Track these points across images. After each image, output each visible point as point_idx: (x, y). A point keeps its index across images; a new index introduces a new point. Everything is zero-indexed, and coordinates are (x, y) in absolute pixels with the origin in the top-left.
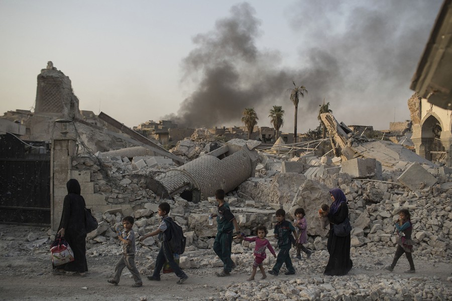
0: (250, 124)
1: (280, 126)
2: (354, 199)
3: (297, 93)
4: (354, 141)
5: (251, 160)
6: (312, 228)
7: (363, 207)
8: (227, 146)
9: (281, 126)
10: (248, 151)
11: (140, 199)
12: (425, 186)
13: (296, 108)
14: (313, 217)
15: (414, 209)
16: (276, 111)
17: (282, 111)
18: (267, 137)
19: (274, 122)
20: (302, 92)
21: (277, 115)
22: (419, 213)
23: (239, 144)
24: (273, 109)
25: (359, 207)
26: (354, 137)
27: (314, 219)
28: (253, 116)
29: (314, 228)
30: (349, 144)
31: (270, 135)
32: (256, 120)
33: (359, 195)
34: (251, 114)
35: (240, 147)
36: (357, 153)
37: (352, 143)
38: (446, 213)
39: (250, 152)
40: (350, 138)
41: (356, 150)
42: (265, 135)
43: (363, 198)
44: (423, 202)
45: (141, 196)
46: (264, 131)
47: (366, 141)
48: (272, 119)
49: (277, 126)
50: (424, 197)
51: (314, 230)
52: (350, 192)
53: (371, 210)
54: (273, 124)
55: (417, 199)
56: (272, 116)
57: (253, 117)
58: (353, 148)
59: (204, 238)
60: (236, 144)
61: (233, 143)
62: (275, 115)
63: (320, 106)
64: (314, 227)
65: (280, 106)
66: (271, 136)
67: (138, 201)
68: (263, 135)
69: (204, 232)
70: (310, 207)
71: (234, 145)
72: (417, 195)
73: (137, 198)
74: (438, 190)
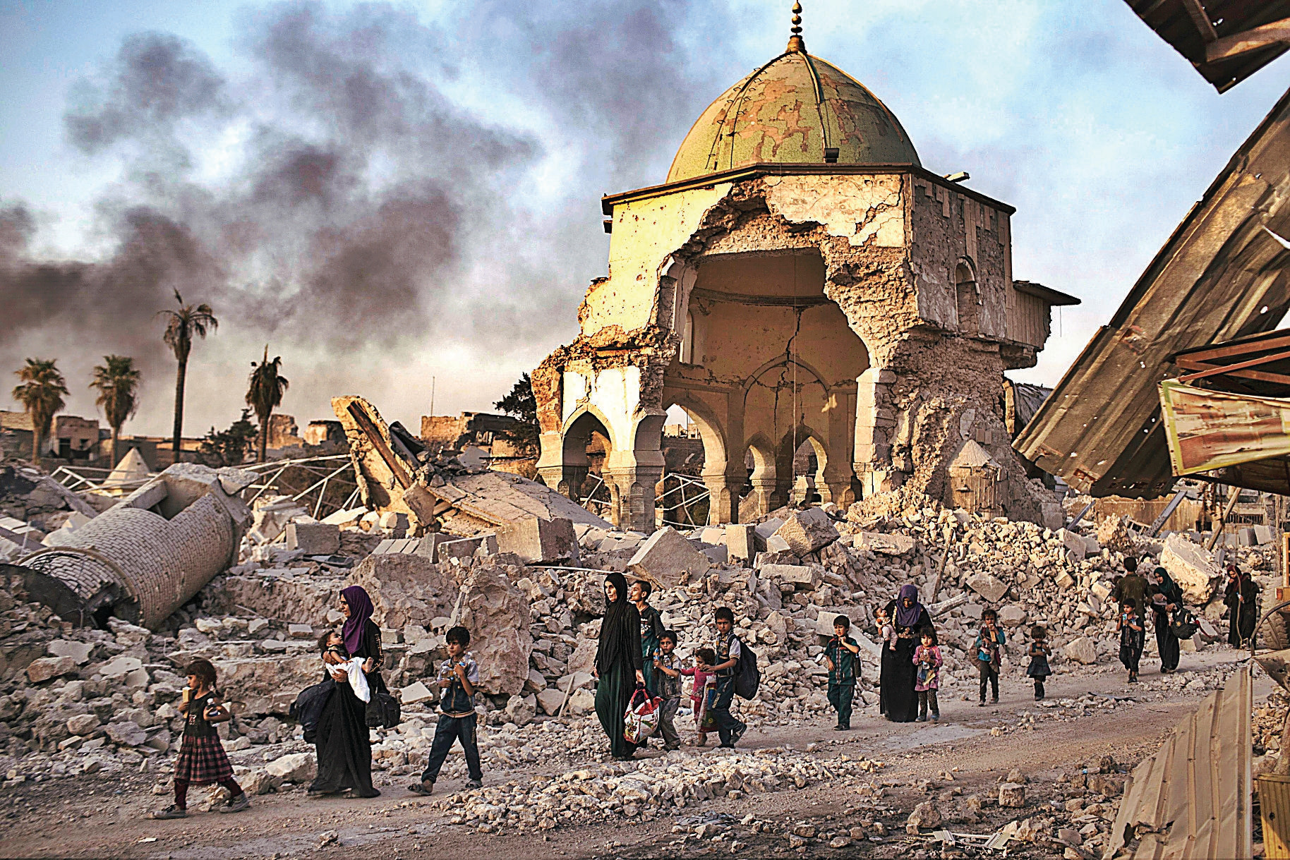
0: (43, 408)
1: (125, 418)
2: (552, 610)
3: (184, 323)
4: (435, 472)
5: (233, 521)
6: (494, 678)
7: (571, 628)
8: (165, 483)
9: (129, 417)
10: (223, 497)
11: (24, 631)
12: (691, 578)
13: (182, 366)
14: (496, 652)
15: (682, 627)
16: (113, 370)
17: (133, 373)
18: (74, 445)
19: (108, 405)
20: (202, 323)
21: (115, 382)
22: (695, 635)
23: (199, 479)
24: (106, 365)
25: (566, 628)
26: (433, 463)
27: (498, 657)
28: (53, 383)
29: (498, 678)
30: (422, 478)
31: (84, 441)
32: (62, 396)
33: (560, 602)
34: (47, 377)
35: (204, 487)
36: (441, 501)
37: (429, 478)
38: (744, 631)
39: (228, 500)
40: (423, 464)
41: (440, 493)
42: (68, 441)
43: (571, 607)
44: (695, 610)
45: (26, 623)
46: (66, 427)
47: (461, 474)
48: (101, 395)
49: (117, 416)
50: (695, 602)
51: (497, 682)
52: (542, 595)
53: (594, 632)
54: (103, 407)
55: (682, 604)
56: (100, 385)
57: (54, 387)
58: (433, 491)
59: (251, 718)
60: (191, 478)
61: (182, 477)
62: (110, 384)
63: (254, 364)
64: (498, 675)
65: (128, 356)
66: (89, 444)
67: (19, 636)
68: (62, 440)
69: (248, 703)
70: (488, 630)
71: (186, 480)
72: (680, 597)
73: (18, 628)
74: (716, 585)
